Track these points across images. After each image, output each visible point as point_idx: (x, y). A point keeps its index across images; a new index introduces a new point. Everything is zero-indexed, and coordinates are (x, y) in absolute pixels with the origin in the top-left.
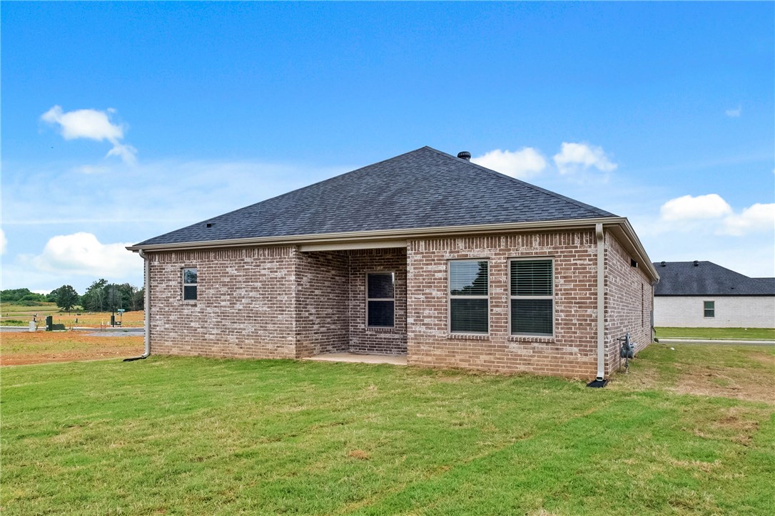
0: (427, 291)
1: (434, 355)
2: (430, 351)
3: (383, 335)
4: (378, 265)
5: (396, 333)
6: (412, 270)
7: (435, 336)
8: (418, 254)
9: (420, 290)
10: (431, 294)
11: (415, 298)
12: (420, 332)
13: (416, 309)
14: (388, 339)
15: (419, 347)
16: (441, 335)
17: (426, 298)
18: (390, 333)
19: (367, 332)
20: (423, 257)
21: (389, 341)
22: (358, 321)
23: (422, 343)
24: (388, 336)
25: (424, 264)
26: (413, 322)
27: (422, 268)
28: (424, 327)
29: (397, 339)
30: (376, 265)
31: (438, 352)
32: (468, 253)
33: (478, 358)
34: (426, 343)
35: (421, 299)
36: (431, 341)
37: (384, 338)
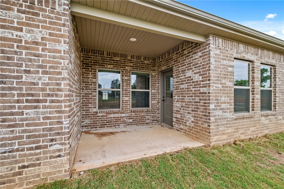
0: (223, 81)
1: (227, 133)
2: (224, 130)
3: (112, 116)
4: (109, 64)
5: (123, 113)
6: (213, 63)
7: (227, 118)
8: (217, 49)
9: (219, 80)
10: (225, 84)
11: (216, 87)
12: (218, 116)
13: (216, 96)
14: (117, 117)
15: (218, 128)
16: (231, 117)
17: (223, 87)
18: (118, 113)
19: (98, 114)
20: (221, 52)
21: (118, 119)
22: (90, 106)
23: (220, 125)
24: (117, 115)
25: (221, 59)
26: (214, 108)
27: (220, 62)
28: (221, 111)
29: (124, 117)
30: (107, 64)
31: (230, 130)
32: (245, 55)
33: (249, 130)
34: (223, 125)
35: (220, 88)
36: (225, 122)
37: (114, 118)
